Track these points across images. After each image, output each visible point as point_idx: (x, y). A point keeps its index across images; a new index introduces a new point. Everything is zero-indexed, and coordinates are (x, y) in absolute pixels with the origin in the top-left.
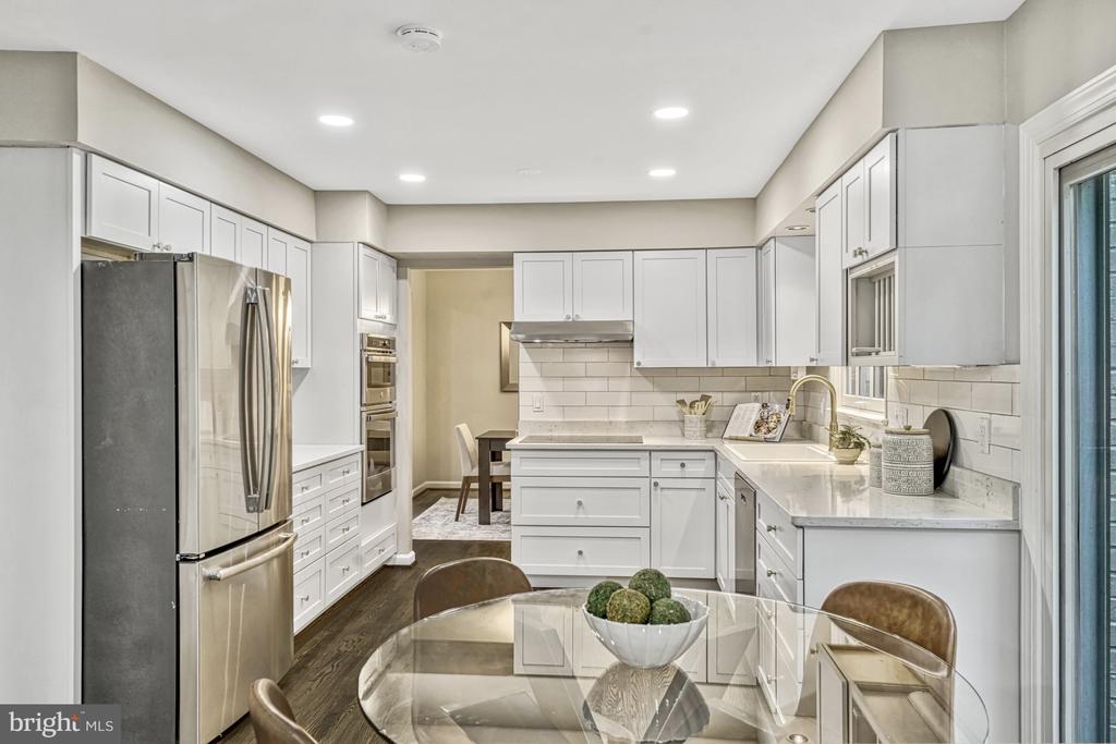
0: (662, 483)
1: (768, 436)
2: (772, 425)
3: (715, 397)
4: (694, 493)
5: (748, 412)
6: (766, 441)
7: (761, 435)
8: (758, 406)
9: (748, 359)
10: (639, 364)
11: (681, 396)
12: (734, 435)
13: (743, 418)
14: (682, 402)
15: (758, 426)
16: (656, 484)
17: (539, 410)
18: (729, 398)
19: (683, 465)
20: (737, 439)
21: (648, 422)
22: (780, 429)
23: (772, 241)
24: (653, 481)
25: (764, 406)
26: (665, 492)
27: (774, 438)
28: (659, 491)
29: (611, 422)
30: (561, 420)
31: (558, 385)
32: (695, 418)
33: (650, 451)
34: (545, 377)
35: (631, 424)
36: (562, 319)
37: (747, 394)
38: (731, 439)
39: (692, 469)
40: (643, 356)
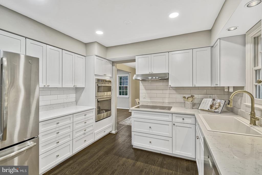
0: (176, 124)
1: (216, 110)
2: (217, 107)
3: (196, 96)
4: (188, 129)
5: (207, 102)
6: (215, 112)
7: (213, 110)
8: (211, 100)
9: (208, 84)
10: (170, 86)
11: (184, 96)
12: (202, 109)
13: (205, 104)
14: (184, 97)
15: (211, 107)
16: (174, 124)
17: (144, 98)
18: (200, 96)
19: (183, 119)
20: (203, 110)
21: (174, 102)
22: (221, 108)
23: (219, 40)
24: (173, 123)
25: (214, 100)
26: (177, 127)
27: (218, 112)
28: (175, 127)
29: (163, 102)
30: (150, 101)
31: (149, 91)
32: (189, 103)
33: (172, 114)
34: (146, 89)
35: (169, 103)
36: (148, 73)
37: (207, 95)
38: (201, 110)
39: (187, 120)
40: (171, 83)
